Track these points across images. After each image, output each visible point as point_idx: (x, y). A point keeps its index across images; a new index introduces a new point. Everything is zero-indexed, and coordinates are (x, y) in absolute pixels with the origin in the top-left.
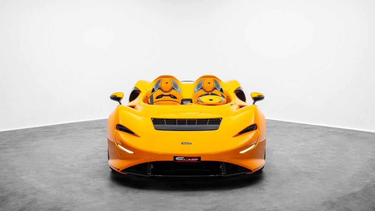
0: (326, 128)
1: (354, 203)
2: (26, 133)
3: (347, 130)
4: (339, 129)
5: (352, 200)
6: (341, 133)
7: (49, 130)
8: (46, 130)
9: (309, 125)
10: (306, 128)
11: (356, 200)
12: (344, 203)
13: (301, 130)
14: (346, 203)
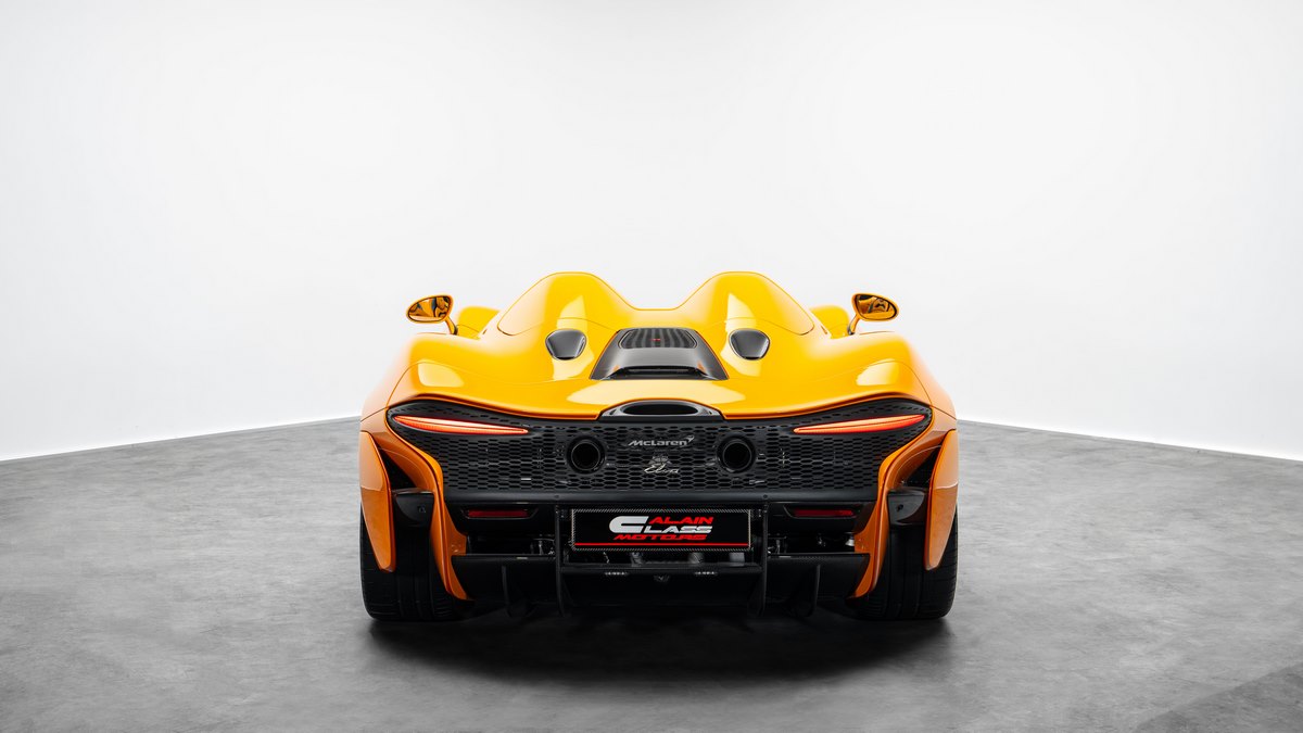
0: (1151, 451)
1: (1253, 719)
2: (61, 469)
3: (1229, 458)
4: (1198, 452)
5: (1245, 709)
6: (1206, 466)
7: (144, 458)
8: (136, 459)
9: (1088, 438)
10: (1078, 451)
11: (1259, 710)
12: (1218, 720)
13: (1060, 457)
14: (1224, 719)
